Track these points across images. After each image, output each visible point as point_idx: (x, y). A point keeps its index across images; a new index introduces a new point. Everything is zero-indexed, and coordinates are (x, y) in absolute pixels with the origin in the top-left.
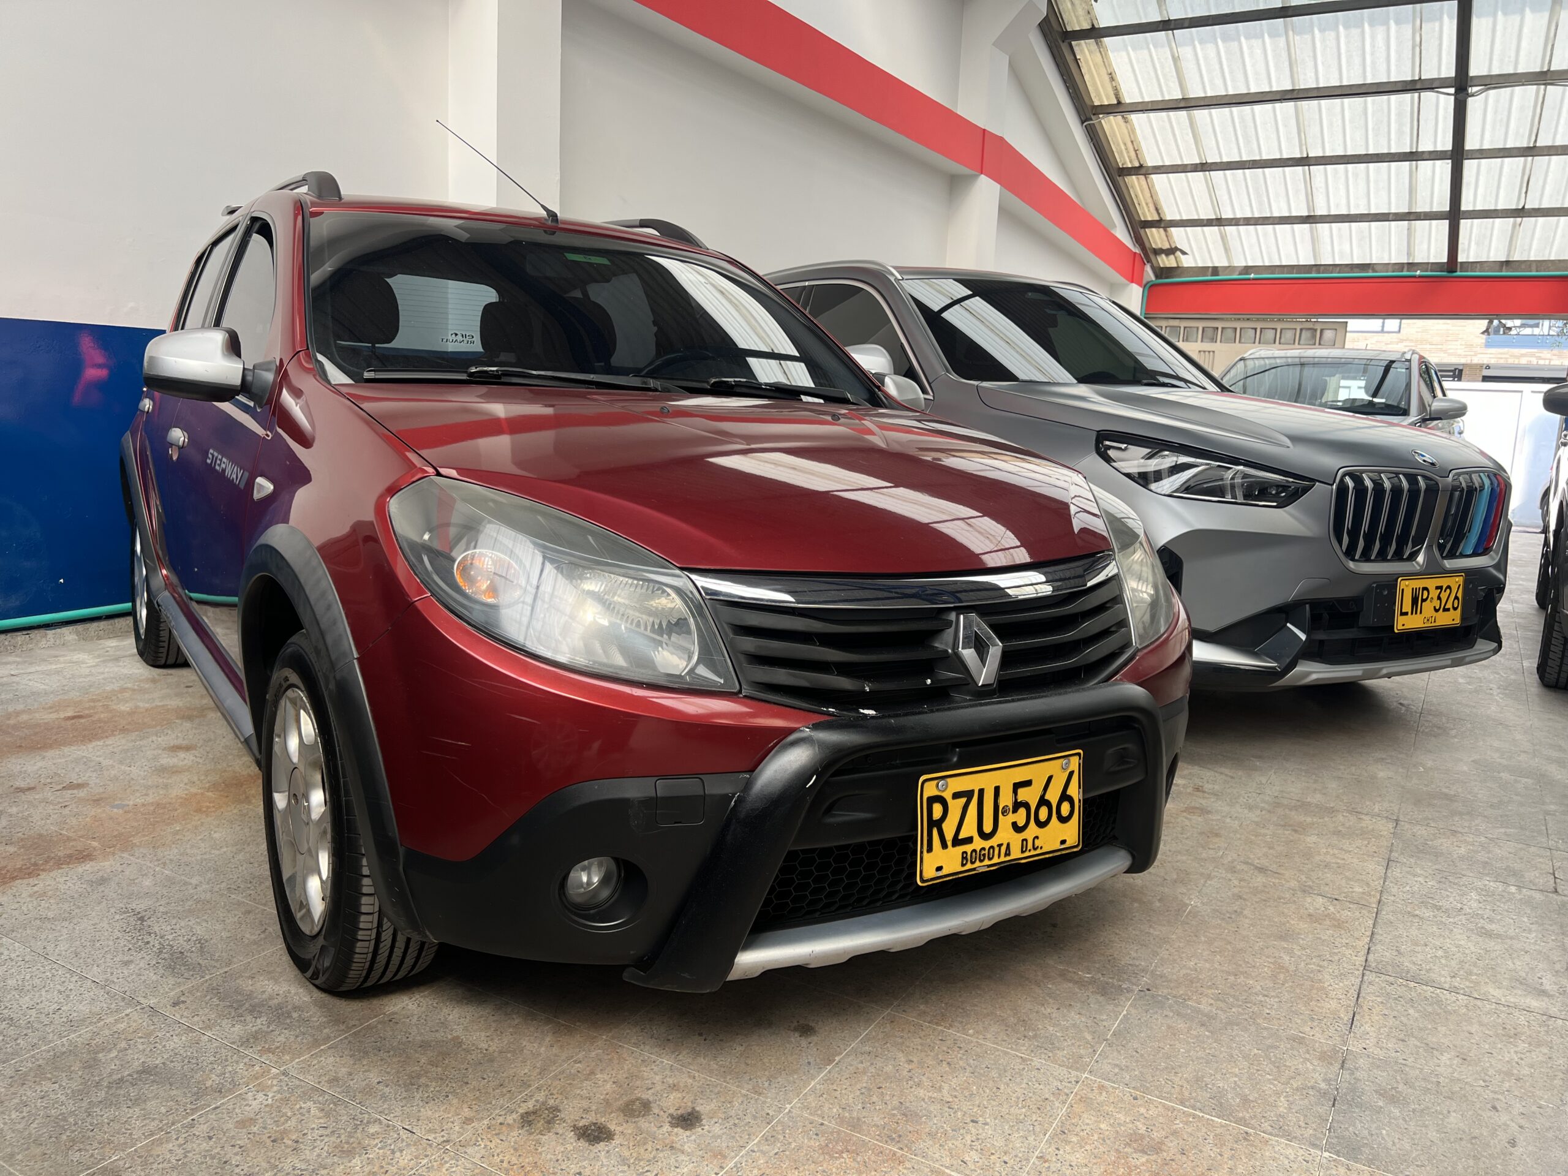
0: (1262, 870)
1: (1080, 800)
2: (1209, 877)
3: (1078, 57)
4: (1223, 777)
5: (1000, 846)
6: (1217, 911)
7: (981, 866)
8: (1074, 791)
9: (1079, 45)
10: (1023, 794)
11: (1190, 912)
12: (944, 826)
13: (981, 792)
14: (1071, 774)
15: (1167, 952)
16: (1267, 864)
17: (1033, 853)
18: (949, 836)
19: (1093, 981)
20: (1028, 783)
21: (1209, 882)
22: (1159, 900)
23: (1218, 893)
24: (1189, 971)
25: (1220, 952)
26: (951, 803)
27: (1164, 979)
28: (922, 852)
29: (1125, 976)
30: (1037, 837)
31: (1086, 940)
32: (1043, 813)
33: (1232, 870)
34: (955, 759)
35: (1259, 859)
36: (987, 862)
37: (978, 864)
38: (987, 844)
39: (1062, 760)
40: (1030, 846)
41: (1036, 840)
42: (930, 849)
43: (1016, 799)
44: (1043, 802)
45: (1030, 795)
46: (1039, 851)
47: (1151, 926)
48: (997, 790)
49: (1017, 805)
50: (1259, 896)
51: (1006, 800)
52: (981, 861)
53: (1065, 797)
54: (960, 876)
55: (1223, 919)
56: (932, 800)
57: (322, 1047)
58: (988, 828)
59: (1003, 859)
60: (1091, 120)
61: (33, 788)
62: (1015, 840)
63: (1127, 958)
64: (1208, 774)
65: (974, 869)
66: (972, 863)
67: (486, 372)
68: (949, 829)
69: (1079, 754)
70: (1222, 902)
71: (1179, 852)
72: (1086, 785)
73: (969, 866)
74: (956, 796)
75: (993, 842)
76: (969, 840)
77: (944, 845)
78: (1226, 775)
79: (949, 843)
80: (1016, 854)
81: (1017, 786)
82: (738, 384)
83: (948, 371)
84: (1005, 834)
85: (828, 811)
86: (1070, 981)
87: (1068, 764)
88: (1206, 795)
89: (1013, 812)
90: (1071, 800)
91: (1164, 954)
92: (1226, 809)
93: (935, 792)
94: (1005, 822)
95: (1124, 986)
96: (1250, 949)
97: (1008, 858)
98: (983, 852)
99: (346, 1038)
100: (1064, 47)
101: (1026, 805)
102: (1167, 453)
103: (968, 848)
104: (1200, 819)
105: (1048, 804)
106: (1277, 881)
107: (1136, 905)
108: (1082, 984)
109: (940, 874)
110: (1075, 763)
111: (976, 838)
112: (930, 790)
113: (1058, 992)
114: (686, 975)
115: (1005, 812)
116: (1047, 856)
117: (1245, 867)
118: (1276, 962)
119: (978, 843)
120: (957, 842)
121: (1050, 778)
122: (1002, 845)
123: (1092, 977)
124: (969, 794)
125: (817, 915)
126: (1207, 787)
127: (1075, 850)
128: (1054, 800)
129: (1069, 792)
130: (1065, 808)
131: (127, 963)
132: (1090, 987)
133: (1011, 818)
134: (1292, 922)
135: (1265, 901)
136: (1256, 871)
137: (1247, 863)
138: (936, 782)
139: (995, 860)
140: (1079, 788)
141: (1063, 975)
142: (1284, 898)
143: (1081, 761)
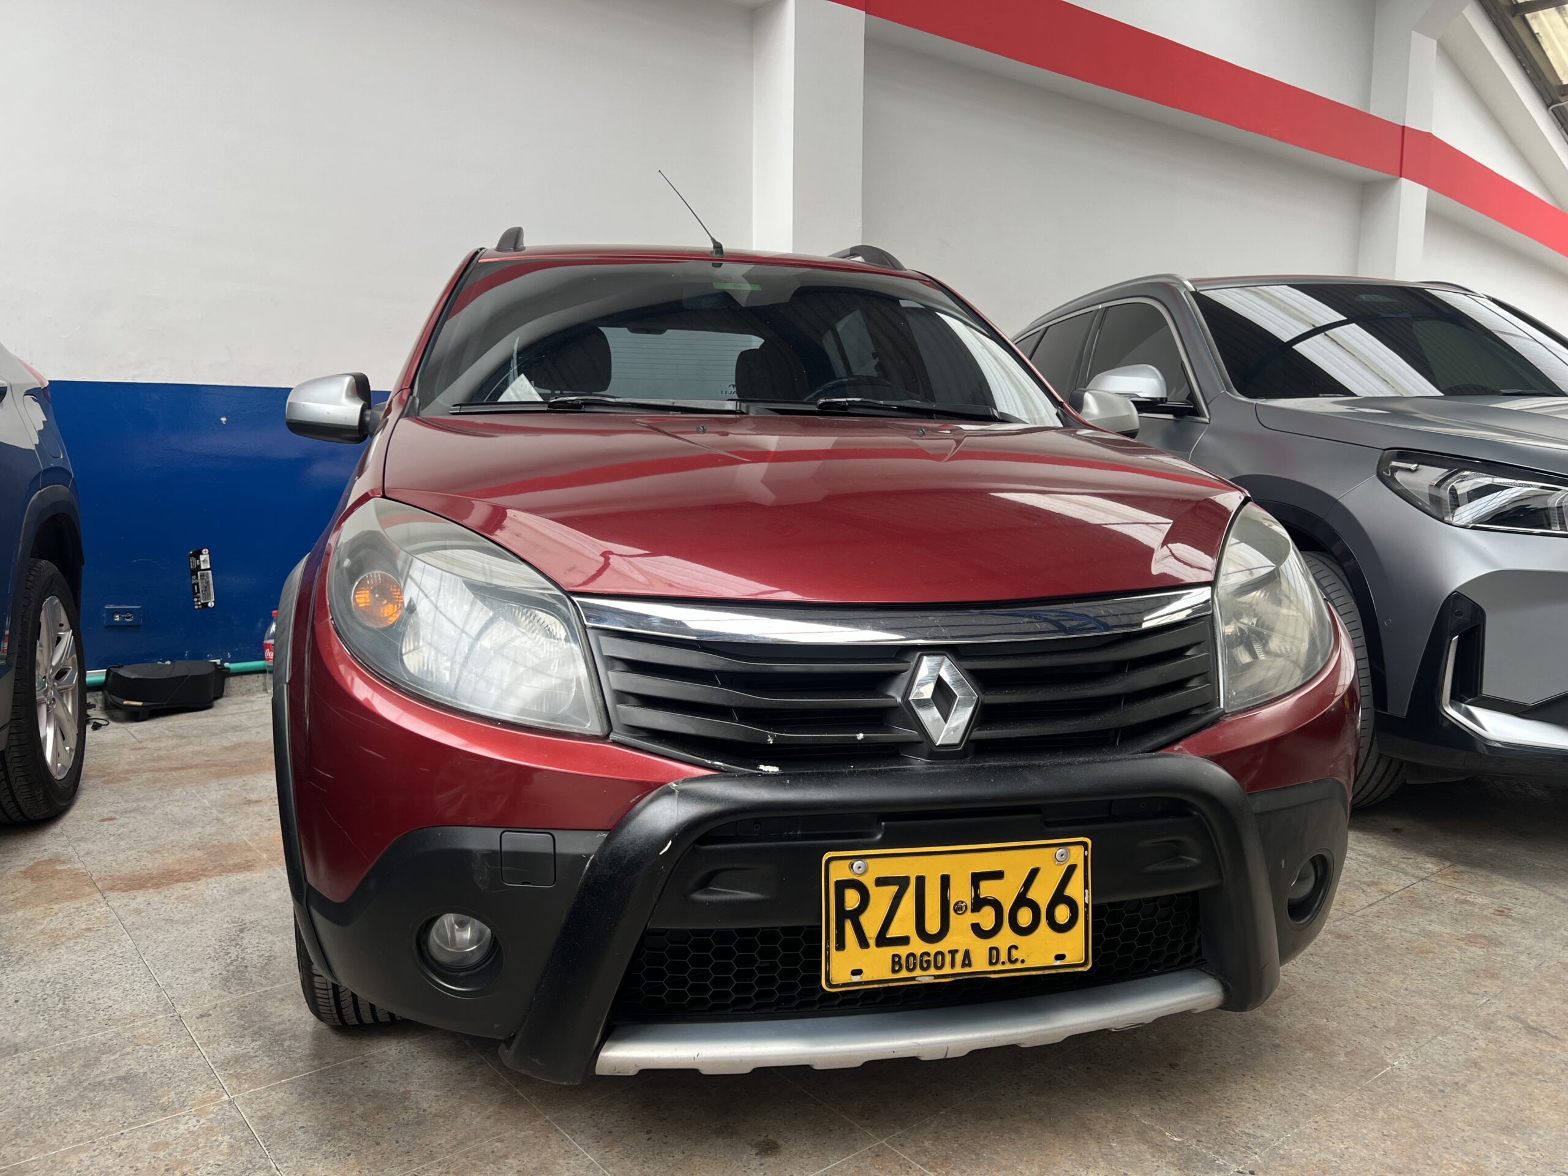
0: (1533, 1031)
1: (1086, 905)
2: (1444, 1031)
3: (1536, 31)
4: (1552, 899)
5: (953, 952)
6: (1428, 1079)
7: (924, 977)
8: (1077, 890)
9: (1536, 17)
10: (988, 889)
11: (1385, 1075)
12: (864, 919)
13: (921, 881)
14: (1071, 869)
15: (1314, 1126)
16: (1546, 1023)
17: (1009, 966)
18: (871, 931)
19: (1178, 1148)
20: (998, 875)
21: (1439, 1038)
22: (1347, 1054)
23: (1445, 1054)
24: (1330, 1157)
25: (1396, 1137)
26: (873, 890)
27: (1285, 1162)
28: (828, 949)
29: (1230, 1148)
30: (1016, 947)
31: (1205, 1092)
32: (1025, 917)
33: (1487, 1025)
34: (879, 837)
35: (1539, 1015)
36: (933, 971)
37: (918, 972)
38: (932, 948)
39: (1053, 849)
40: (1003, 957)
41: (1014, 951)
42: (841, 945)
43: (977, 895)
44: (1022, 900)
45: (1005, 892)
46: (1019, 965)
47: (1312, 1087)
48: (945, 881)
49: (978, 903)
50: (1507, 1066)
51: (961, 892)
52: (923, 969)
53: (1059, 897)
54: (891, 985)
55: (1430, 1091)
56: (842, 886)
57: (283, 1081)
58: (933, 925)
59: (958, 969)
60: (1560, 102)
61: (260, 801)
62: (980, 949)
63: (1249, 1125)
64: (1530, 893)
65: (913, 979)
66: (909, 970)
67: (565, 402)
68: (871, 923)
69: (1085, 844)
70: (1442, 1067)
71: (1420, 993)
72: (1098, 882)
73: (904, 974)
74: (881, 882)
75: (944, 946)
76: (904, 941)
77: (863, 943)
78: (1557, 898)
79: (872, 942)
80: (980, 964)
81: (977, 879)
82: (852, 405)
83: (1228, 389)
84: (960, 936)
85: (704, 884)
86: (1145, 1142)
87: (1067, 855)
88: (1509, 920)
89: (973, 911)
90: (1072, 904)
91: (1308, 1127)
92: (1529, 942)
93: (847, 875)
94: (961, 924)
95: (1220, 1162)
96: (1445, 1140)
97: (967, 970)
98: (926, 958)
99: (310, 1075)
100: (1516, 23)
101: (996, 905)
102: (1466, 473)
103: (903, 951)
104: (1480, 952)
105: (1034, 907)
106: (1549, 1048)
107: (1309, 1055)
108: (1159, 1149)
109: (856, 979)
110: (1077, 855)
111: (915, 939)
112: (839, 871)
113: (1119, 1155)
114: (537, 1061)
115: (959, 909)
116: (1034, 973)
117: (1508, 1024)
118: (1474, 1162)
119: (917, 946)
120: (883, 940)
121: (1034, 873)
122: (957, 951)
123: (1180, 1143)
124: (902, 883)
125: (729, 1011)
126: (1518, 910)
127: (1080, 969)
128: (1043, 900)
129: (1069, 892)
130: (1062, 914)
131: (195, 971)
132: (1170, 1155)
133: (970, 918)
134: (1536, 1109)
135: (1512, 1074)
136: (1523, 1031)
137: (1516, 1019)
138: (848, 862)
139: (947, 970)
140: (1086, 887)
141: (1142, 1134)
142: (1543, 1074)
143: (1089, 853)
